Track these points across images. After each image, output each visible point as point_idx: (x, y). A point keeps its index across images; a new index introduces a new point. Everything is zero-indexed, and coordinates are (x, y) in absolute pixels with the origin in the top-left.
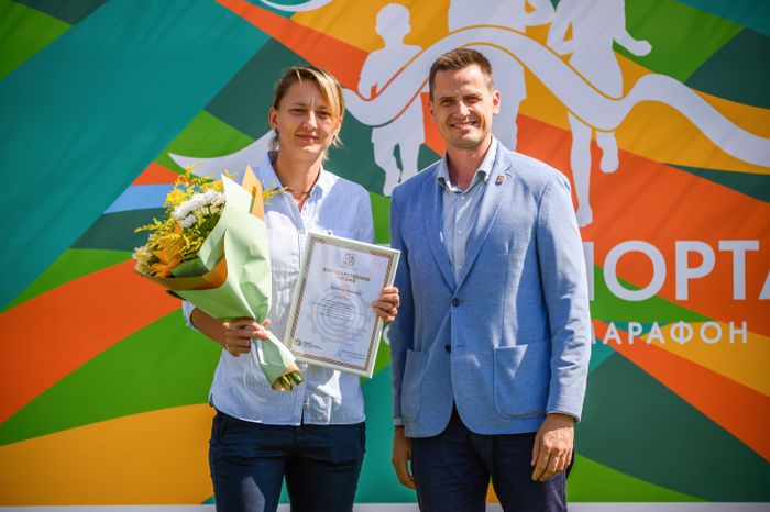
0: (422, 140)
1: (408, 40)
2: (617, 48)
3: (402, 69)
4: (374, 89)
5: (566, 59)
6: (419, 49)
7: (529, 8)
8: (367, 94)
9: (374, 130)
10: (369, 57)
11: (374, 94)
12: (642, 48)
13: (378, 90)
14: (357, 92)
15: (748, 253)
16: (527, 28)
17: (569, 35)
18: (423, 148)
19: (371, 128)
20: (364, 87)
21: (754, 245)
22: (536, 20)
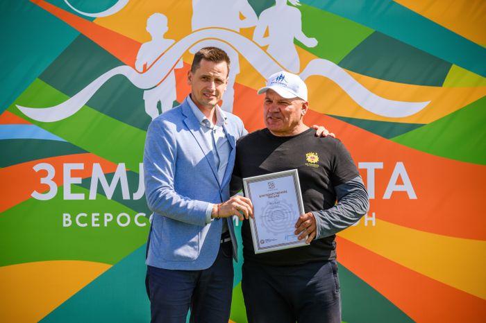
0: (175, 99)
1: (166, 36)
3: (163, 54)
4: (145, 66)
5: (264, 49)
6: (173, 41)
7: (242, 17)
8: (140, 69)
9: (145, 91)
10: (142, 46)
11: (145, 69)
12: (312, 43)
13: (147, 67)
14: (134, 67)
15: (377, 171)
16: (241, 29)
17: (267, 34)
19: (143, 91)
20: (139, 65)
21: (380, 165)
22: (246, 24)
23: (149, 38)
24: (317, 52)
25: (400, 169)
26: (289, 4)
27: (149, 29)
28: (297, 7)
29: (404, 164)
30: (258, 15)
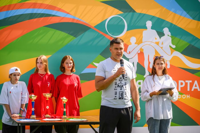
0: (138, 61)
1: (136, 43)
2: (170, 46)
4: (130, 52)
5: (162, 48)
6: (137, 45)
7: (156, 39)
8: (128, 53)
11: (130, 53)
12: (174, 47)
14: (127, 52)
15: (190, 83)
16: (156, 42)
17: (162, 44)
18: (138, 63)
19: (129, 59)
20: (128, 51)
21: (191, 81)
22: (157, 41)
23: (131, 44)
24: (175, 49)
25: (196, 82)
26: (168, 35)
27: (131, 41)
28: (170, 36)
29: (197, 81)
30: (160, 38)
